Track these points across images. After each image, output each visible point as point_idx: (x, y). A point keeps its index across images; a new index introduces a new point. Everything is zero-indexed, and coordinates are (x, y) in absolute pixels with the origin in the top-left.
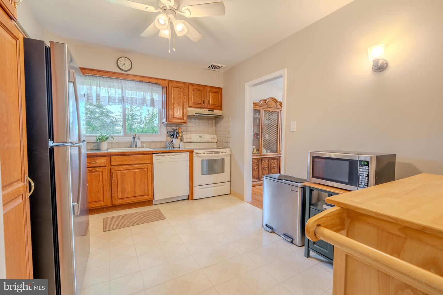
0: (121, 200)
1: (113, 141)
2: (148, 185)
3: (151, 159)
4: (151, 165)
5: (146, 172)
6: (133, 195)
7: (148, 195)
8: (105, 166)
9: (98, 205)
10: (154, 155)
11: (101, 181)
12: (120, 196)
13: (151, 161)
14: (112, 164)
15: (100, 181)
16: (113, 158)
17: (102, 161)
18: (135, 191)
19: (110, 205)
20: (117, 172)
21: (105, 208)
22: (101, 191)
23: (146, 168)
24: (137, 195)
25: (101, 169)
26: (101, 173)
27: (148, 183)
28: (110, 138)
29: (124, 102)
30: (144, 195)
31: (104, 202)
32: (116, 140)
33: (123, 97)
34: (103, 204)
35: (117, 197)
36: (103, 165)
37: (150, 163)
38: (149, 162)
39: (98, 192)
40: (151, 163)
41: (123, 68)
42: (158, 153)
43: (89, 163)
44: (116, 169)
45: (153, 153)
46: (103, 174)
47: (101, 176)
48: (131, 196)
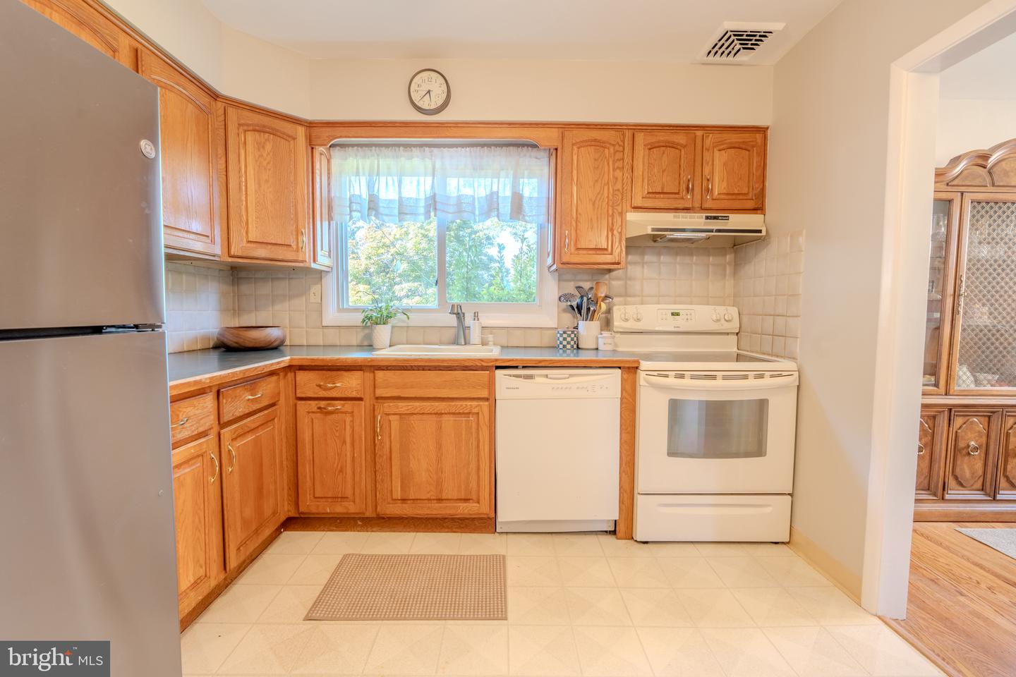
0: (399, 504)
2: (478, 468)
3: (491, 385)
4: (490, 406)
5: (474, 426)
6: (432, 495)
7: (479, 503)
8: (360, 399)
9: (339, 509)
10: (499, 373)
11: (348, 440)
12: (398, 494)
13: (489, 394)
14: (379, 392)
15: (344, 442)
16: (380, 374)
17: (350, 383)
18: (439, 484)
19: (369, 514)
20: (391, 418)
21: (359, 518)
22: (349, 470)
23: (473, 414)
24: (443, 498)
25: (348, 406)
26: (348, 419)
27: (478, 461)
29: (435, 209)
30: (466, 500)
31: (354, 502)
33: (434, 196)
34: (352, 508)
35: (389, 495)
36: (354, 394)
37: (487, 399)
38: (484, 394)
39: (341, 471)
40: (491, 400)
41: (425, 104)
42: (516, 367)
43: (319, 386)
44: (387, 410)
45: (497, 368)
46: (352, 421)
47: (348, 427)
48: (428, 496)
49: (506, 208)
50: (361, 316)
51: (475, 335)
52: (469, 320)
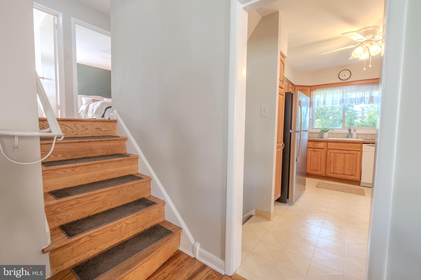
0: (332, 174)
1: (333, 132)
2: (356, 168)
3: (361, 147)
4: (360, 153)
5: (355, 157)
6: (342, 173)
7: (355, 176)
8: (323, 149)
9: (316, 173)
10: (363, 144)
11: (320, 157)
12: (332, 171)
13: (360, 150)
14: (328, 147)
15: (319, 158)
16: (329, 143)
17: (321, 145)
18: (344, 170)
19: (324, 175)
20: (331, 153)
21: (321, 176)
22: (319, 164)
23: (355, 154)
24: (345, 174)
25: (320, 150)
26: (320, 153)
27: (356, 166)
28: (331, 130)
29: (343, 103)
30: (352, 175)
31: (320, 172)
32: (335, 131)
33: (343, 99)
34: (320, 173)
35: (329, 171)
36: (322, 148)
37: (360, 151)
38: (359, 149)
39: (317, 164)
40: (361, 151)
41: (343, 78)
42: (369, 143)
43: (313, 145)
44: (330, 152)
45: (363, 143)
46: (321, 154)
48: (340, 173)
49: (367, 100)
50: (320, 130)
51: (354, 135)
52: (352, 132)
